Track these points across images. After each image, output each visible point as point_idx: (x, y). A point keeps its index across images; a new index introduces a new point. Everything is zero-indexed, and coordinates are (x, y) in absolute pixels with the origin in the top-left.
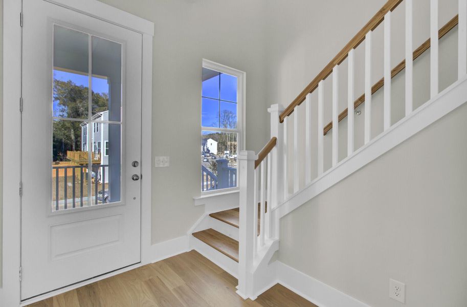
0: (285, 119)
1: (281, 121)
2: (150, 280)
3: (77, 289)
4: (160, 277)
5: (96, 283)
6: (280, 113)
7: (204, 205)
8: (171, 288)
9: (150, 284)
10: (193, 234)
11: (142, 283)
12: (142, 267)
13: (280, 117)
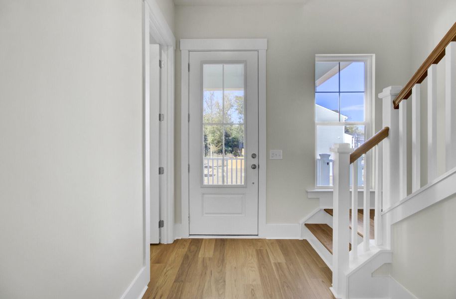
0: (401, 105)
1: (397, 107)
2: (260, 250)
3: (216, 239)
4: (269, 251)
5: (227, 239)
6: (394, 98)
7: (319, 198)
8: (272, 261)
9: (259, 253)
10: (306, 225)
11: (254, 250)
12: (259, 239)
13: (394, 102)
